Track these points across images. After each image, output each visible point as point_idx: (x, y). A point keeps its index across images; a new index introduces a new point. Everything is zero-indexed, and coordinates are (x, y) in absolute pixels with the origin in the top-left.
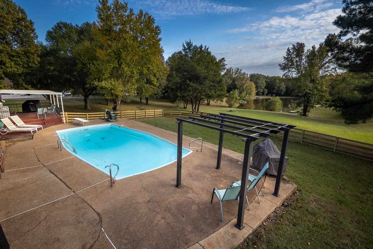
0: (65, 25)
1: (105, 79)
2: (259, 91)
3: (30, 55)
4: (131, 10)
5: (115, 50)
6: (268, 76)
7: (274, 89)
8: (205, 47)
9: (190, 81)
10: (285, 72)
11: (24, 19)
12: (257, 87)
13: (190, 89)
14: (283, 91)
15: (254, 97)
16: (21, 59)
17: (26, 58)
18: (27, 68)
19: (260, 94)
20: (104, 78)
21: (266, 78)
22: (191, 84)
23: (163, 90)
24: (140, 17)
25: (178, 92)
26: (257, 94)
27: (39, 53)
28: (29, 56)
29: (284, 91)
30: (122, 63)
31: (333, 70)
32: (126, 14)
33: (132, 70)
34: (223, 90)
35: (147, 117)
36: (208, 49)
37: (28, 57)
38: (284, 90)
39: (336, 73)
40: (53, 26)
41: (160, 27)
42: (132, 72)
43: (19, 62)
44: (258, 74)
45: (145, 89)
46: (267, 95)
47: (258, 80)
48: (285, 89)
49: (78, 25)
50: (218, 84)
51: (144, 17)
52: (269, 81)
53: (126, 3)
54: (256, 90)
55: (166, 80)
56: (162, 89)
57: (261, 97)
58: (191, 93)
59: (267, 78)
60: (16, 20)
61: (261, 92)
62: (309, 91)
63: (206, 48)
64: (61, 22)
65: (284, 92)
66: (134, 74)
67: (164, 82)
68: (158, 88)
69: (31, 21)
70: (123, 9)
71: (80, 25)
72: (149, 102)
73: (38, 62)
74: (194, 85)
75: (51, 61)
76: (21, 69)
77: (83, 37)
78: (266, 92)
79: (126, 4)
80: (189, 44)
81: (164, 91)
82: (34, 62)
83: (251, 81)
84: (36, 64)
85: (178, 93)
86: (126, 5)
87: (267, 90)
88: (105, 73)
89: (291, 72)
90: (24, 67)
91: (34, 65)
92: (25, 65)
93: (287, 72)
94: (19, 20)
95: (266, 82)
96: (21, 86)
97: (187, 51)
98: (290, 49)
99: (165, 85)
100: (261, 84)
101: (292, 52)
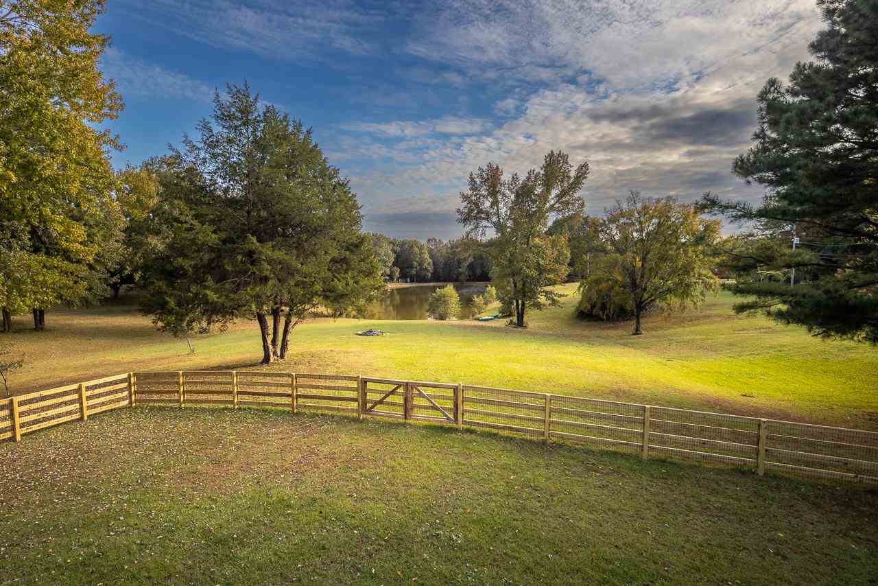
7: (411, 267)
13: (267, 273)
14: (428, 271)
19: (388, 279)
21: (392, 242)
22: (267, 252)
23: (113, 275)
25: (206, 287)
29: (431, 271)
35: (22, 435)
38: (431, 269)
46: (399, 280)
48: (433, 267)
52: (400, 248)
55: (124, 243)
56: (109, 271)
57: (391, 286)
61: (389, 275)
65: (431, 274)
67: (116, 249)
68: (91, 267)
72: (49, 319)
78: (397, 274)
81: (115, 279)
87: (399, 270)
95: (395, 252)
98: (474, 176)
99: (118, 258)
100: (386, 256)
101: (478, 182)
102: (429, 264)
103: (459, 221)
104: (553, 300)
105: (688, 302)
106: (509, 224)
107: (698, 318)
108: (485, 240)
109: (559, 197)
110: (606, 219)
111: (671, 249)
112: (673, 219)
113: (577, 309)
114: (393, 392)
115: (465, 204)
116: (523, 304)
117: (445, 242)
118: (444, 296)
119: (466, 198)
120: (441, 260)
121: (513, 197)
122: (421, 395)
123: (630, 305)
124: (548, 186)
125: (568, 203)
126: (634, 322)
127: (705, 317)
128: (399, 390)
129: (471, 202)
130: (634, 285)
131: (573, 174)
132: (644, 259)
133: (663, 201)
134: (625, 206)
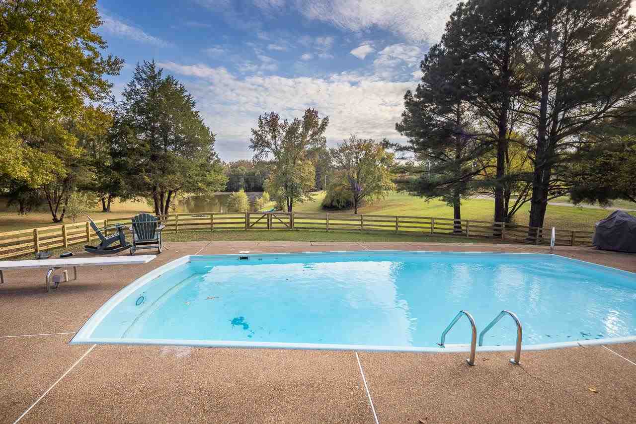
10: (256, 151)
89: (266, 153)
98: (262, 118)
101: (264, 123)
103: (251, 147)
104: (309, 198)
105: (380, 197)
106: (283, 150)
107: (385, 207)
108: (268, 160)
109: (312, 136)
110: (338, 150)
111: (372, 168)
112: (372, 152)
113: (322, 204)
114: (262, 218)
115: (254, 136)
116: (292, 201)
117: (228, 163)
118: (239, 197)
119: (255, 132)
121: (284, 133)
122: (276, 218)
123: (352, 199)
124: (306, 128)
125: (316, 140)
126: (353, 211)
127: (388, 206)
128: (265, 217)
129: (258, 135)
130: (354, 188)
131: (320, 123)
132: (358, 173)
133: (368, 142)
134: (348, 144)
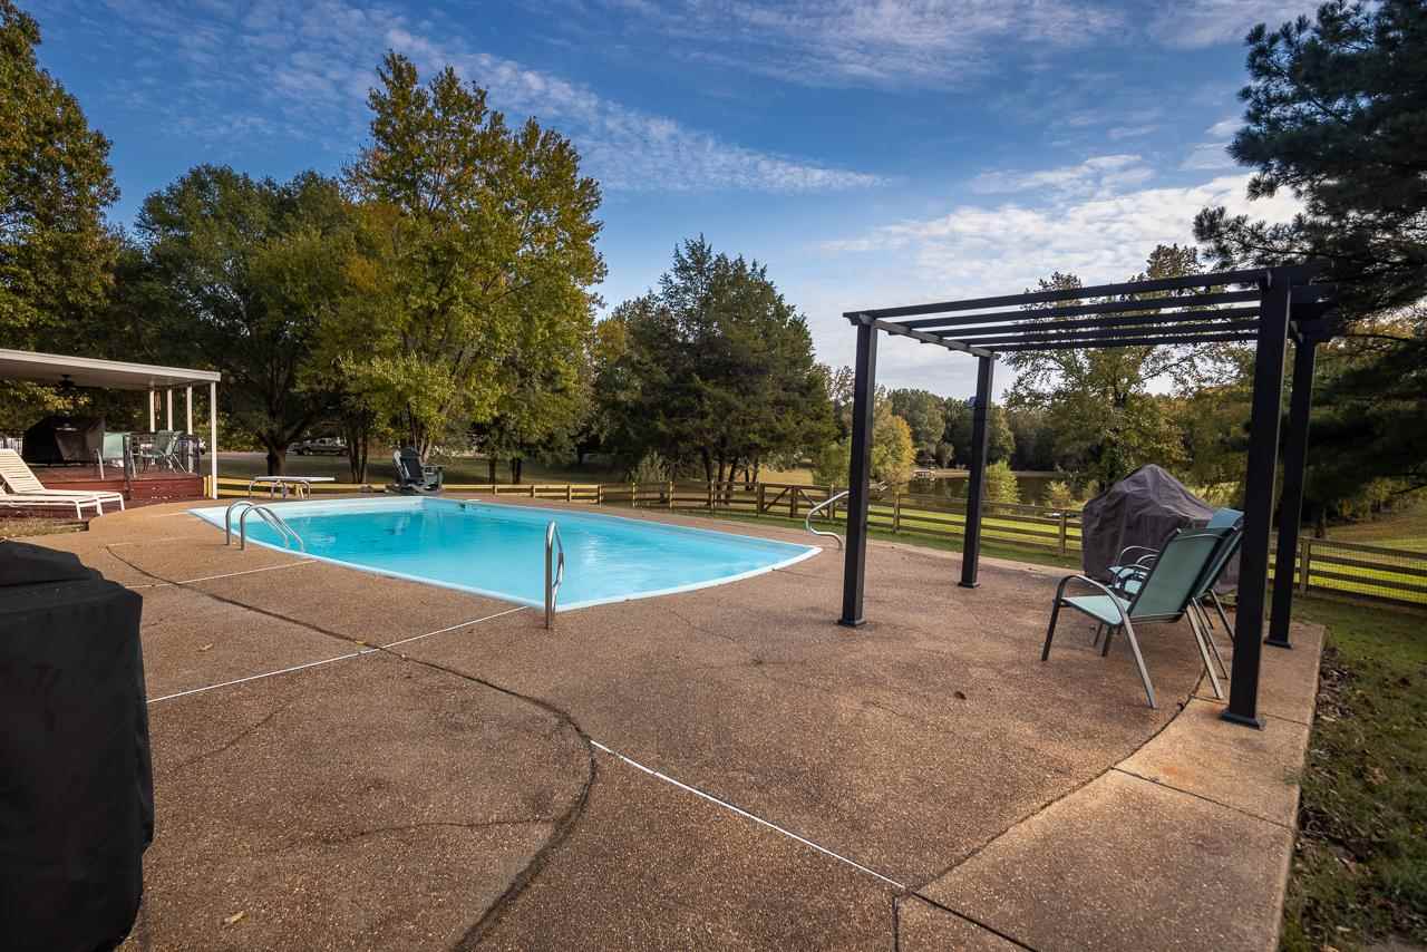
0: (224, 178)
1: (382, 354)
2: (925, 449)
3: (76, 264)
4: (497, 119)
5: (435, 244)
6: (950, 399)
8: (754, 265)
9: (705, 379)
10: (1023, 370)
11: (73, 126)
12: (915, 437)
13: (706, 408)
14: (1005, 451)
15: (909, 472)
16: (35, 275)
17: (57, 273)
18: (52, 308)
19: (930, 462)
20: (376, 349)
21: (945, 405)
22: (709, 389)
24: (529, 144)
25: (657, 419)
26: (921, 460)
27: (113, 261)
28: (69, 267)
29: (1011, 452)
30: (456, 298)
31: (1183, 364)
32: (478, 128)
33: (490, 327)
34: (822, 416)
36: (763, 271)
37: (64, 270)
38: (1011, 447)
39: (1194, 373)
40: (175, 182)
41: (597, 184)
42: (491, 332)
43: (27, 284)
44: (915, 392)
45: (529, 407)
46: (952, 465)
47: (917, 412)
48: (1014, 445)
49: (272, 179)
50: (803, 395)
51: (543, 145)
52: (956, 415)
53: (479, 91)
54: (914, 447)
57: (934, 473)
58: (707, 423)
59: (949, 404)
60: (42, 126)
61: (933, 456)
62: (1113, 436)
63: (758, 269)
64: (207, 168)
65: (1012, 456)
66: (497, 339)
69: (99, 135)
70: (468, 109)
71: (281, 183)
72: (524, 481)
73: (105, 288)
74: (720, 392)
75: (152, 297)
76: (28, 314)
77: (292, 221)
78: (949, 455)
79: (483, 95)
80: (699, 253)
82: (86, 289)
83: (894, 413)
84: (94, 296)
85: (659, 423)
86: (479, 98)
87: (952, 449)
88: (385, 332)
89: (1042, 372)
90: (41, 306)
91: (88, 300)
92: (49, 299)
93: (1028, 370)
94: (53, 128)
95: (947, 419)
96: (13, 386)
97: (692, 273)
99: (586, 415)
100: (931, 425)
102: (1008, 439)
120: (1032, 432)
